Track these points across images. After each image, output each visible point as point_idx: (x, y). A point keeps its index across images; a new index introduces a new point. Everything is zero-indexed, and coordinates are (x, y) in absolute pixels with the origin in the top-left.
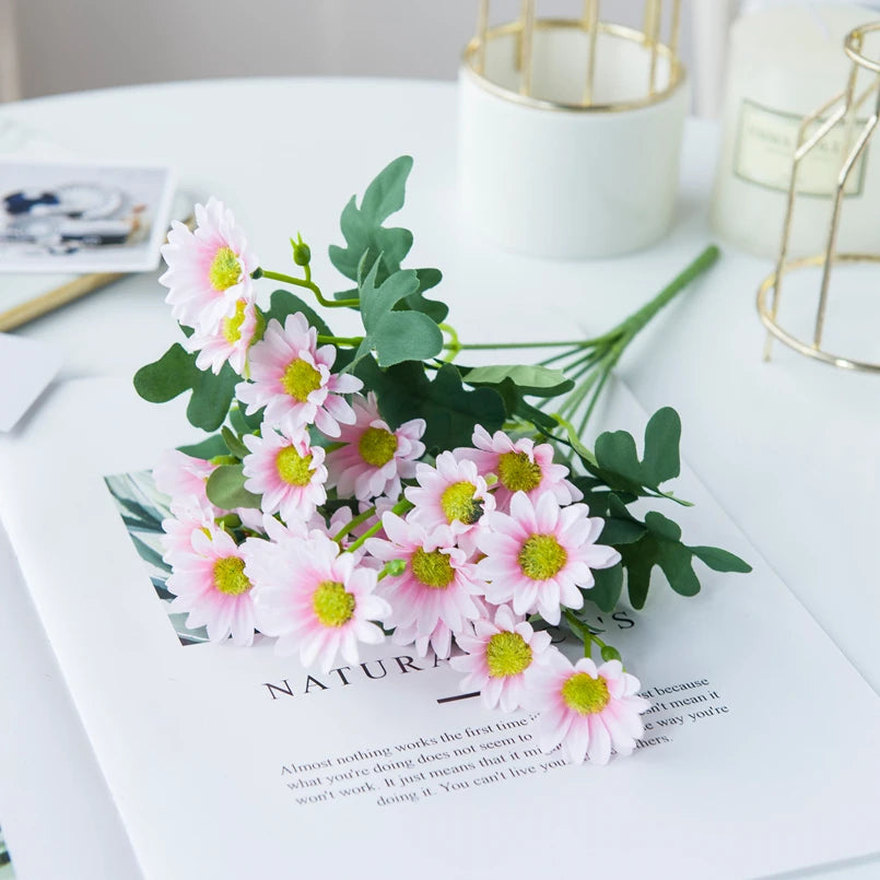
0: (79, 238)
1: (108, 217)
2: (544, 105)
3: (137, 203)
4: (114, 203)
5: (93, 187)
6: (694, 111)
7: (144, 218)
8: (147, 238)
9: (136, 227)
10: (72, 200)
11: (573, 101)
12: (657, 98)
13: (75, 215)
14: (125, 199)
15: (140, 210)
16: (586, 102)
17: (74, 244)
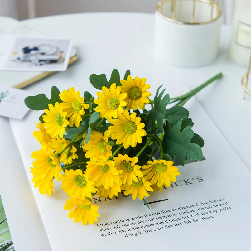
0: (44, 61)
1: (53, 54)
2: (180, 23)
3: (61, 50)
4: (54, 50)
5: (49, 45)
6: (225, 22)
7: (63, 55)
8: (63, 61)
9: (61, 57)
10: (43, 49)
11: (188, 21)
12: (213, 21)
13: (43, 54)
14: (58, 49)
15: (62, 52)
16: (192, 22)
17: (42, 63)
